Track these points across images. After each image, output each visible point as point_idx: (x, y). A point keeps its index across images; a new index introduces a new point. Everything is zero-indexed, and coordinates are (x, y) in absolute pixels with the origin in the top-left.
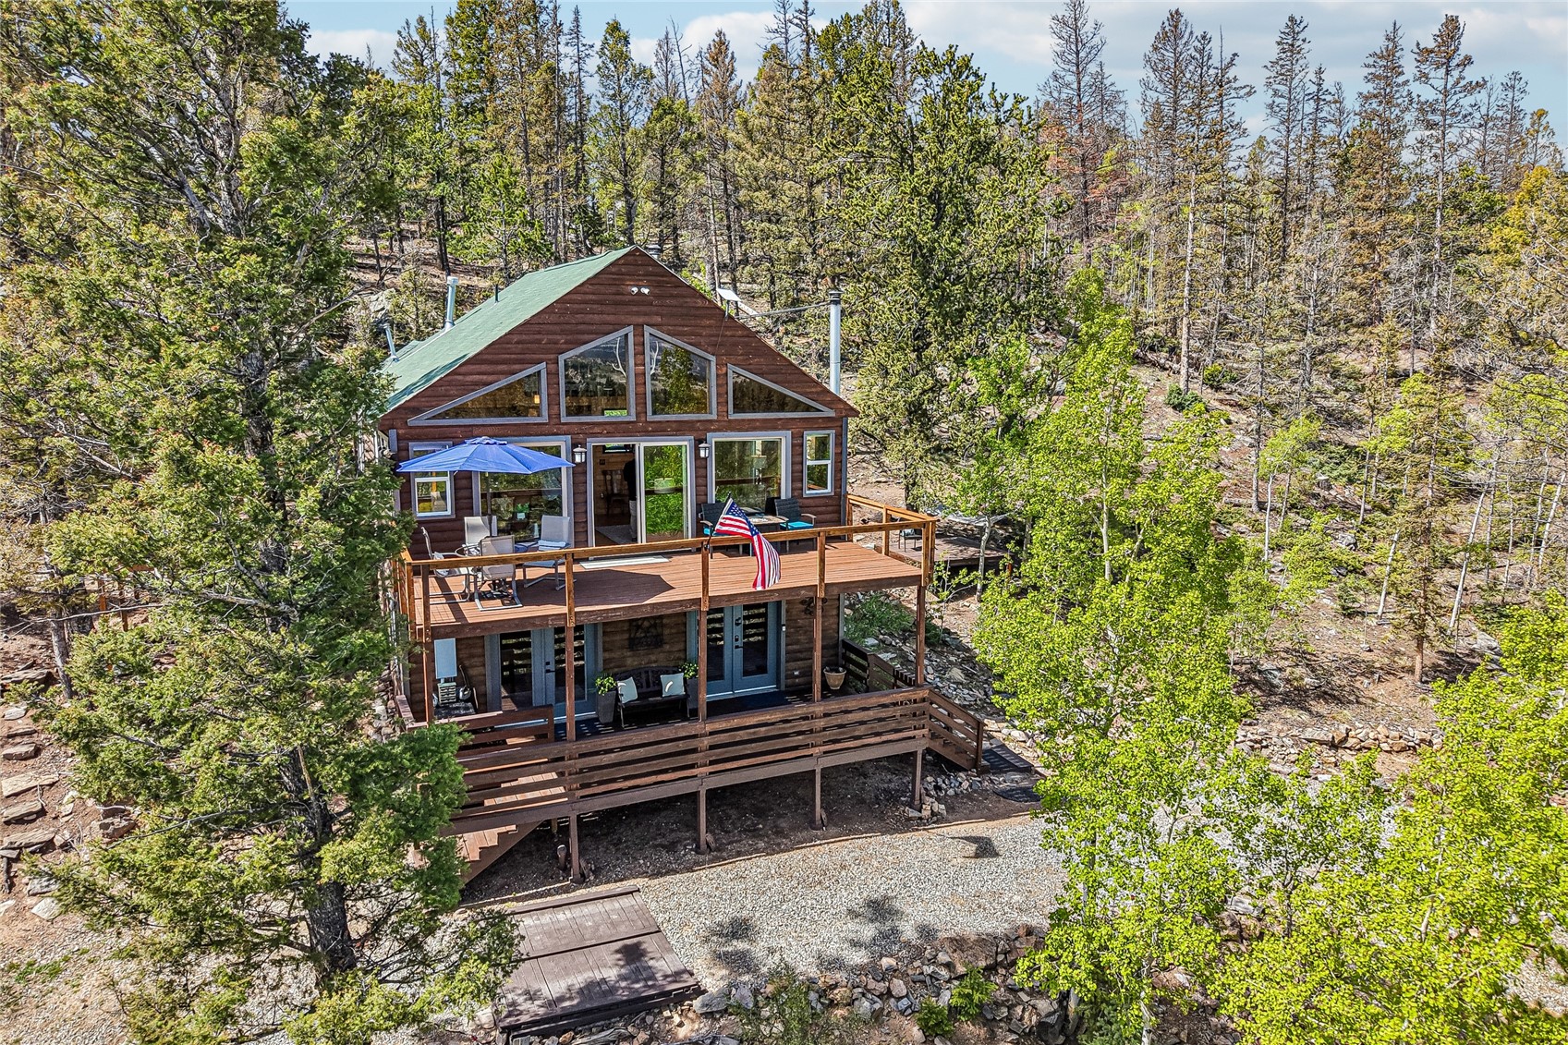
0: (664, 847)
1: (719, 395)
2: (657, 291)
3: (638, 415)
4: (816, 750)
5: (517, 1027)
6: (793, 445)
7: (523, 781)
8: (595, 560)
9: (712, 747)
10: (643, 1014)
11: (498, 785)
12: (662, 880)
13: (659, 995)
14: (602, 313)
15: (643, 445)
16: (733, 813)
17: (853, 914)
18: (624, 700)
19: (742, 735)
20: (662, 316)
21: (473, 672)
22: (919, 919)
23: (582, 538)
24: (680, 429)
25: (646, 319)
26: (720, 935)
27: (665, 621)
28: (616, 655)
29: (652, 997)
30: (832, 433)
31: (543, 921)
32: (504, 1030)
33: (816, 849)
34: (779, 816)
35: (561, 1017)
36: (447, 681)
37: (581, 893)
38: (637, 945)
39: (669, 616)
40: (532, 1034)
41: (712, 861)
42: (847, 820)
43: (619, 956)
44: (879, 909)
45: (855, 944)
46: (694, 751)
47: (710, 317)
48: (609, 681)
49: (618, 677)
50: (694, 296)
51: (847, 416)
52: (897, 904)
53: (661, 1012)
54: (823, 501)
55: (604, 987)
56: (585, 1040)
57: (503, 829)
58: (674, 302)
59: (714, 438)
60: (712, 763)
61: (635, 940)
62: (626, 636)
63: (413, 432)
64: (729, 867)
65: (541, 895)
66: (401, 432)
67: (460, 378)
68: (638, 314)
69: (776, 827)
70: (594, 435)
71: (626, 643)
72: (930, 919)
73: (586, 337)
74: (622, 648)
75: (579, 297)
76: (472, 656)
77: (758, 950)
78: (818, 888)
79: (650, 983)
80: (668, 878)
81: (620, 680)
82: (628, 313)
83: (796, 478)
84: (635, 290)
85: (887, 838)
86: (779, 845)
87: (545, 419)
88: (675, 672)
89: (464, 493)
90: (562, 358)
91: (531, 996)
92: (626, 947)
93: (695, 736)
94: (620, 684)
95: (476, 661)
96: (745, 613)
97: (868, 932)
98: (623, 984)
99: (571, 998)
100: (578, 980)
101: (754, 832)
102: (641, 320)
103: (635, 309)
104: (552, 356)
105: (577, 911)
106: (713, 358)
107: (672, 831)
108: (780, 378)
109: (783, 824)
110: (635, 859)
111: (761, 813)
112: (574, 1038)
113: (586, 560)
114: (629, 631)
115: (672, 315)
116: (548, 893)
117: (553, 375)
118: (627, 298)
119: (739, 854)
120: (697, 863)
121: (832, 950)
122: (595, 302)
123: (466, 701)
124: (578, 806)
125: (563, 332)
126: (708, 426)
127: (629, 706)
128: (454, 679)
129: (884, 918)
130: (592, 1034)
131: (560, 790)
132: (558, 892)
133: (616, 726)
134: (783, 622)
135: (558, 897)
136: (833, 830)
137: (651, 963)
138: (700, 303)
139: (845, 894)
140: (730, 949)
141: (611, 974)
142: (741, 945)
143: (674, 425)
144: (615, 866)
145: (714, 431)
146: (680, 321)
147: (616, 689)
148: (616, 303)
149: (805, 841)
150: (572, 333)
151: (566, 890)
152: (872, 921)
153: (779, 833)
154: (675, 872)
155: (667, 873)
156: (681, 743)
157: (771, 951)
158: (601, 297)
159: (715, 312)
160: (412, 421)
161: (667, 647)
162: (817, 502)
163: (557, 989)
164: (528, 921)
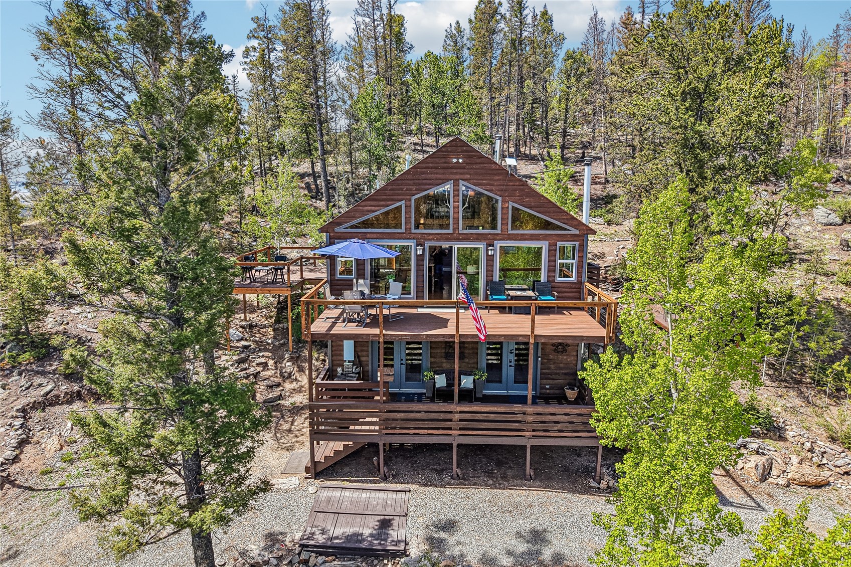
0: (436, 470)
1: (502, 219)
2: (468, 161)
3: (454, 229)
4: (527, 434)
5: (307, 546)
6: (549, 251)
7: (368, 419)
8: (427, 307)
9: (461, 420)
10: (373, 558)
11: (358, 419)
12: (425, 488)
13: (382, 550)
14: (436, 174)
15: (457, 246)
16: (484, 460)
17: (519, 535)
18: (437, 386)
19: (479, 417)
20: (470, 174)
21: (363, 359)
22: (558, 550)
23: (420, 294)
24: (478, 238)
25: (462, 176)
26: (436, 527)
27: (466, 345)
28: (438, 360)
29: (378, 550)
30: (577, 244)
31: (354, 495)
32: (301, 545)
33: (521, 492)
34: (510, 468)
35: (329, 547)
36: (349, 362)
37: (382, 485)
38: (390, 520)
39: (469, 343)
40: (312, 552)
41: (458, 485)
42: (549, 478)
43: (378, 523)
44: (538, 537)
45: (510, 553)
46: (451, 420)
47: (499, 174)
48: (430, 374)
49: (436, 373)
50: (491, 163)
51: (588, 234)
52: (549, 537)
53: (383, 560)
54: (569, 285)
55: (360, 538)
56: (339, 563)
57: (347, 443)
58: (478, 166)
59: (498, 244)
60: (460, 429)
61: (392, 517)
62: (444, 351)
63: (337, 235)
64: (465, 490)
65: (363, 482)
66: (332, 234)
67: (361, 208)
68: (456, 173)
69: (505, 474)
70: (429, 240)
71: (443, 354)
72: (565, 551)
73: (427, 187)
74: (442, 357)
75: (424, 165)
76: (362, 351)
77: (451, 540)
78: (508, 514)
79: (383, 542)
80: (429, 488)
81: (437, 374)
82: (452, 173)
83: (551, 269)
84: (455, 160)
85: (570, 495)
86: (501, 484)
87: (403, 230)
88: (470, 375)
89: (361, 267)
90: (413, 198)
91: (323, 532)
92: (384, 520)
93: (451, 412)
94: (436, 376)
95: (364, 353)
96: (516, 346)
97: (522, 547)
98: (369, 539)
99: (341, 539)
100: (349, 531)
101: (490, 474)
102: (458, 177)
103: (455, 171)
104: (408, 197)
105: (373, 494)
106: (500, 199)
107: (446, 463)
108: (542, 209)
109: (509, 473)
110: (418, 474)
111: (499, 464)
112: (334, 560)
113: (422, 307)
114: (445, 348)
115: (476, 174)
116: (366, 482)
117: (408, 207)
118: (450, 165)
119: (475, 484)
120: (449, 484)
121: (494, 552)
122: (432, 168)
123: (356, 373)
124: (383, 438)
125: (414, 184)
126: (495, 237)
127: (439, 390)
128: (353, 362)
129: (536, 543)
130: (344, 561)
131: (377, 428)
132: (371, 482)
133: (432, 400)
134: (539, 355)
135: (370, 485)
136: (537, 483)
137: (390, 532)
138: (493, 166)
139: (521, 522)
140: (436, 536)
141: (367, 532)
142: (443, 535)
143: (475, 236)
144: (405, 475)
145: (500, 240)
146: (481, 177)
147: (434, 379)
148: (444, 168)
149: (517, 486)
150: (419, 184)
151: (375, 482)
152: (528, 542)
153: (504, 477)
154: (435, 486)
155: (430, 486)
156: (442, 414)
157: (459, 543)
158: (436, 165)
159: (502, 171)
160: (337, 229)
161: (467, 360)
162: (565, 285)
163: (338, 532)
164: (347, 493)
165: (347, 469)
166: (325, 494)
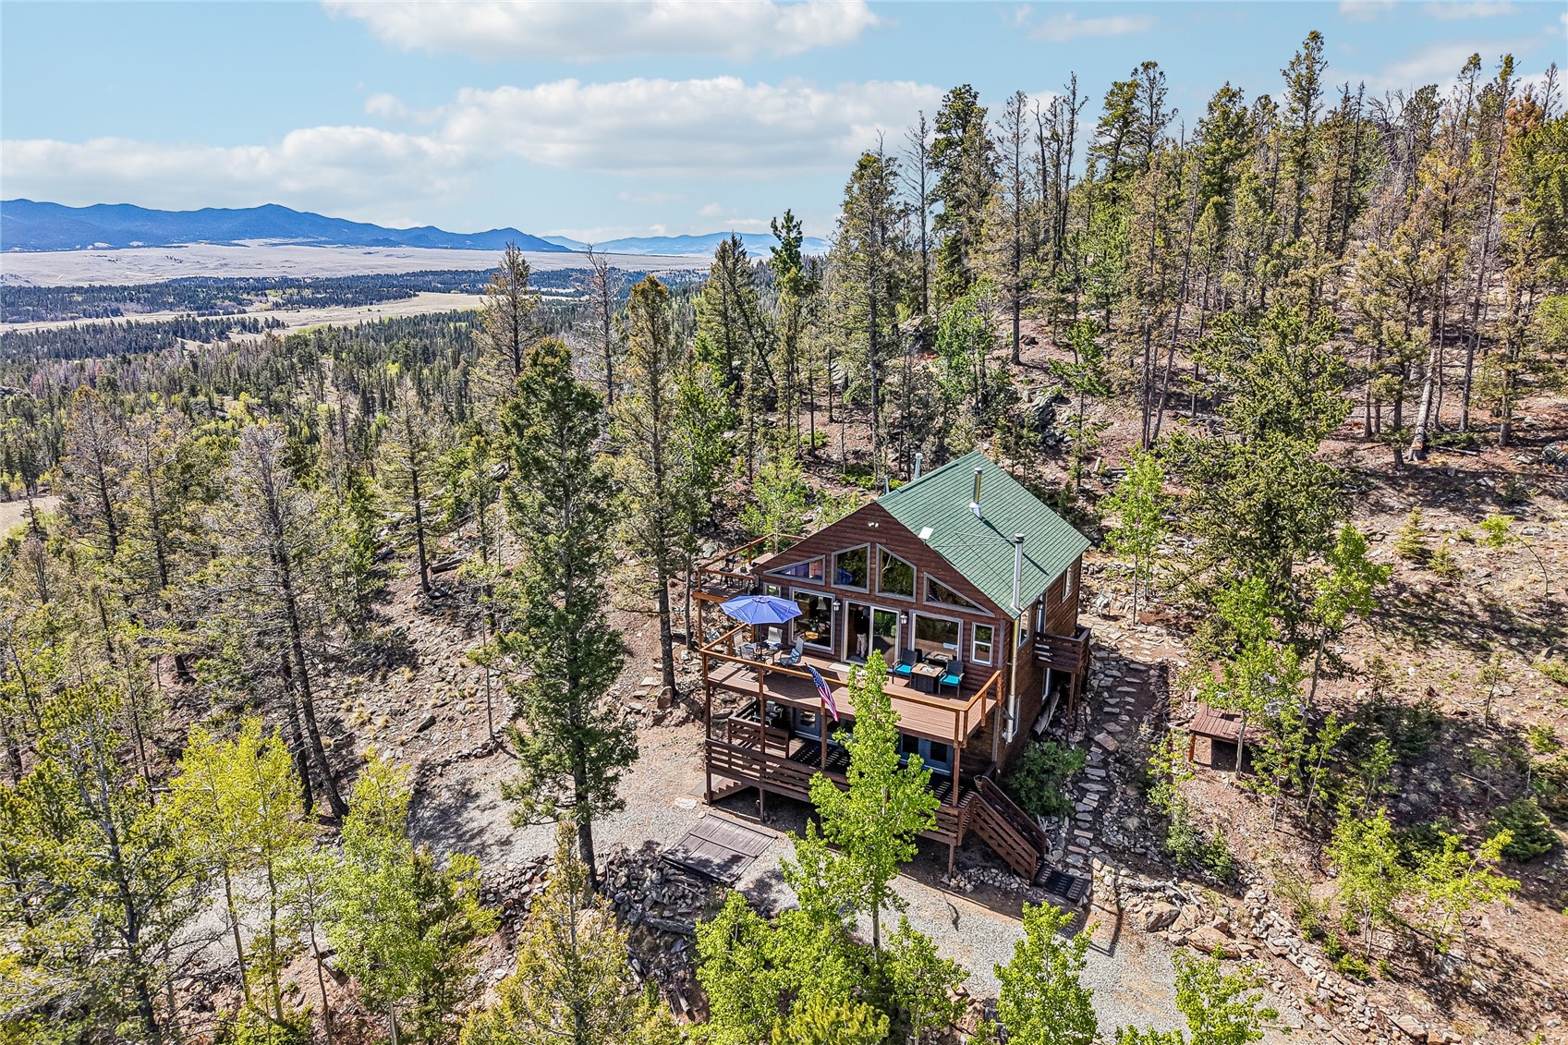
1: (918, 588)
2: (885, 526)
3: (871, 591)
5: (668, 858)
6: (964, 629)
10: (709, 882)
14: (855, 534)
15: (874, 608)
20: (886, 539)
24: (894, 603)
25: (878, 540)
26: (773, 873)
29: (714, 878)
30: (992, 627)
31: (729, 828)
32: (664, 856)
35: (682, 864)
38: (741, 857)
40: (669, 863)
43: (730, 857)
47: (914, 543)
53: (715, 886)
54: (984, 668)
55: (708, 863)
58: (894, 533)
59: (914, 613)
61: (744, 855)
65: (745, 819)
67: (787, 556)
68: (873, 536)
70: (847, 597)
73: (846, 545)
77: (776, 887)
79: (722, 872)
83: (966, 649)
84: (872, 523)
87: (823, 583)
90: (833, 554)
91: (686, 851)
92: (737, 855)
98: (714, 867)
99: (695, 860)
102: (874, 540)
103: (872, 533)
104: (829, 553)
106: (915, 568)
108: (958, 586)
115: (893, 540)
116: (748, 819)
117: (828, 561)
118: (868, 528)
122: (852, 528)
125: (835, 541)
126: (910, 605)
131: (758, 775)
132: (752, 821)
135: (748, 823)
137: (734, 866)
138: (909, 535)
140: (767, 880)
141: (717, 861)
142: (773, 881)
143: (890, 601)
145: (914, 609)
146: (896, 543)
148: (862, 529)
150: (839, 542)
158: (854, 526)
160: (766, 572)
162: (980, 668)
163: (696, 855)
164: (725, 826)
165: (740, 805)
166: (708, 821)
